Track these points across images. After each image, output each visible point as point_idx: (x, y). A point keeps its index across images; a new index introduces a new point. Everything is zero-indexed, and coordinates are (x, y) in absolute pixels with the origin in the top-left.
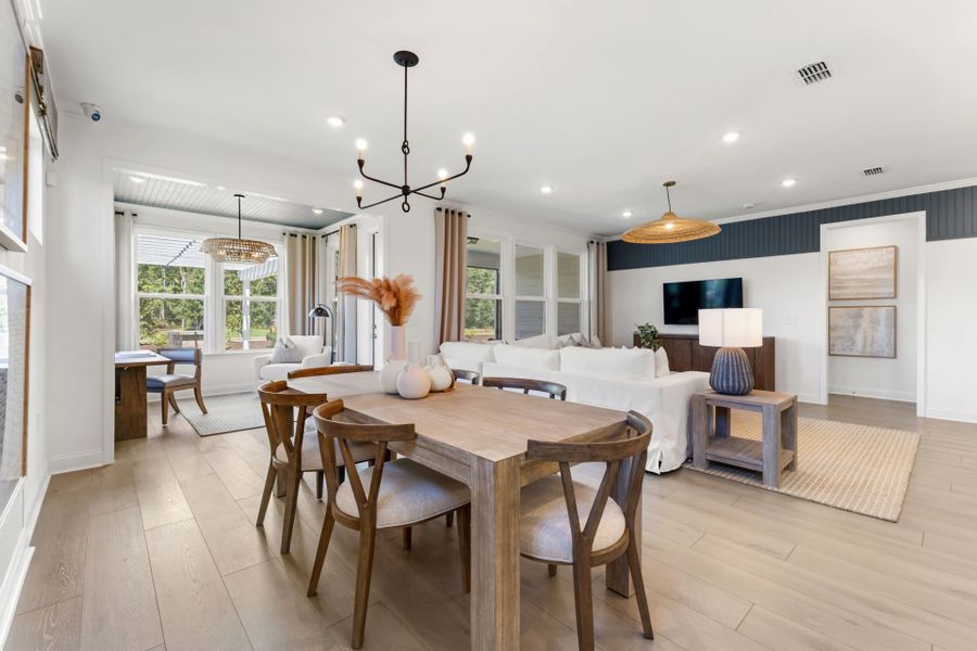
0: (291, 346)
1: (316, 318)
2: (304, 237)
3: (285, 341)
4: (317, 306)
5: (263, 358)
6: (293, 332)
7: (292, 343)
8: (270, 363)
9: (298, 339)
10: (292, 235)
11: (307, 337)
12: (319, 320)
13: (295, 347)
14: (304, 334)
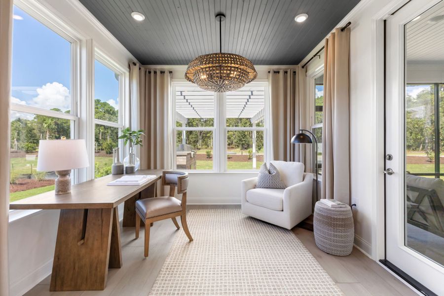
0: (274, 172)
1: (297, 144)
2: (286, 72)
3: (268, 166)
4: (297, 133)
5: (250, 182)
6: (276, 158)
7: (275, 168)
8: (255, 187)
9: (280, 165)
10: (275, 72)
11: (289, 163)
12: (299, 146)
13: (278, 172)
14: (285, 160)
